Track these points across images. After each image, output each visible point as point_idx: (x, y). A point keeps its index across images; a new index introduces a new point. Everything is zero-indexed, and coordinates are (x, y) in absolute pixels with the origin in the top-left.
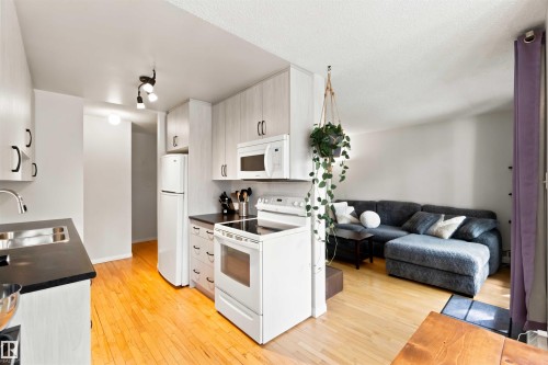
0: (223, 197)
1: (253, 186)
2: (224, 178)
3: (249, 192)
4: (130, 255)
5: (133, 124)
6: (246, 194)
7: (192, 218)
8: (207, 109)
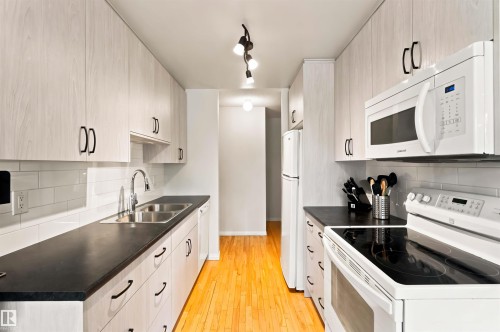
0: (349, 185)
1: (400, 170)
2: (349, 158)
3: (392, 180)
4: (264, 233)
5: (266, 109)
6: (384, 183)
7: (308, 210)
8: (328, 67)
